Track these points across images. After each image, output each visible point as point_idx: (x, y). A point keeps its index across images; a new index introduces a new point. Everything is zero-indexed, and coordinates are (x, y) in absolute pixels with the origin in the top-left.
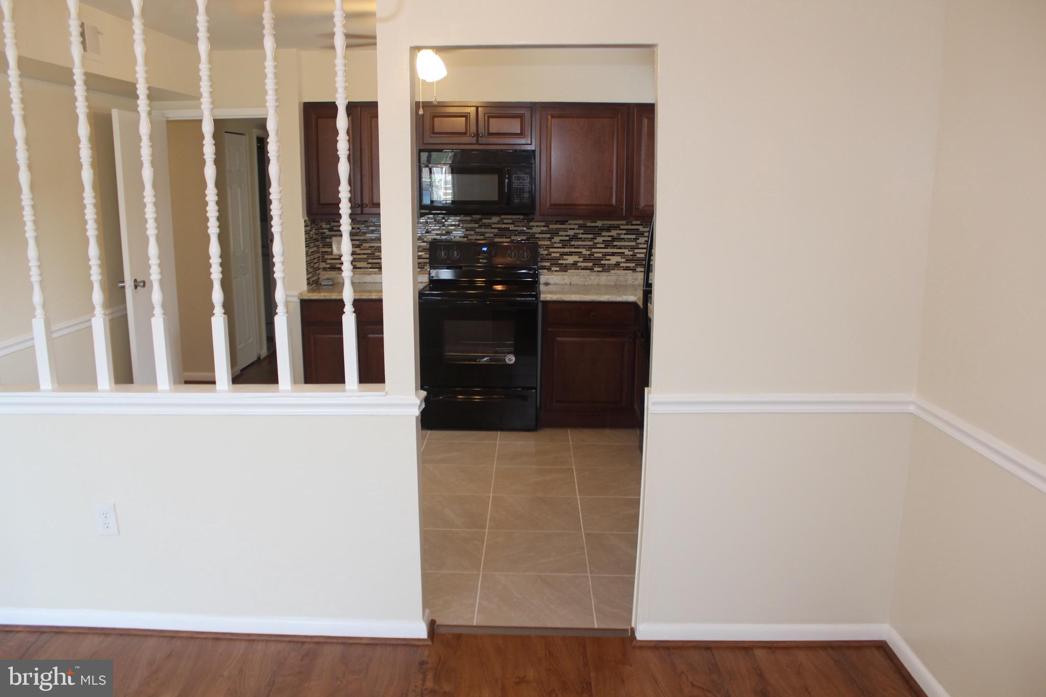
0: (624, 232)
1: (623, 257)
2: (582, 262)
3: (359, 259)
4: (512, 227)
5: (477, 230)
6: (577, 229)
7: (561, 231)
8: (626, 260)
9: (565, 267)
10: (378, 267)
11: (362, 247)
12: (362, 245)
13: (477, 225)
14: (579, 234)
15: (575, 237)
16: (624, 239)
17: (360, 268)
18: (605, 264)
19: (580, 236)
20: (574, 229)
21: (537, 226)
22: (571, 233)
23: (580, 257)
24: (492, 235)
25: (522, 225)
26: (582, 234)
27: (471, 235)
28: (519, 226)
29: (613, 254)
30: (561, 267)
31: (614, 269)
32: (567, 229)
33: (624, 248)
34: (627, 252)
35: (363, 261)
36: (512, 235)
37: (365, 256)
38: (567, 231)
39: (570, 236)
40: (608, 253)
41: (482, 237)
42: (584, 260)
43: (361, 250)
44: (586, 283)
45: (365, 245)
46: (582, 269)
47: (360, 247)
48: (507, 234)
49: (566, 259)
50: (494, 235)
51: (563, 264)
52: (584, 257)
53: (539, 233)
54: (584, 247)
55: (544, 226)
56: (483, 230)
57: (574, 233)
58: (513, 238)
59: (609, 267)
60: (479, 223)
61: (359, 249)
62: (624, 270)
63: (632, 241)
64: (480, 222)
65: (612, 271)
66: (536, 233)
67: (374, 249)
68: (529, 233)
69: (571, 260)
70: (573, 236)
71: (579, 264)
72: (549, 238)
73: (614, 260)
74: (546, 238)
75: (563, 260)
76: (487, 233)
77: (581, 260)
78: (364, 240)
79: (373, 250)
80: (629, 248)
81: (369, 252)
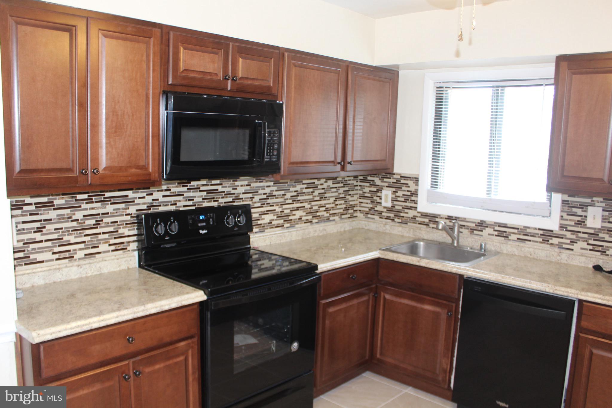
0: (305, 186)
1: (304, 210)
2: (276, 220)
3: (39, 248)
4: (220, 188)
5: (186, 195)
6: (273, 186)
7: (259, 189)
8: (307, 213)
9: (264, 226)
10: (68, 256)
11: (44, 231)
12: (45, 227)
13: (185, 189)
14: (273, 191)
15: (270, 196)
16: (305, 193)
17: (43, 262)
18: (291, 220)
19: (275, 193)
20: (269, 186)
21: (242, 186)
22: (268, 190)
23: (274, 215)
24: (201, 200)
25: (229, 185)
26: (276, 191)
27: (180, 201)
28: (226, 187)
29: (298, 209)
30: (260, 227)
31: (298, 224)
32: (264, 186)
33: (305, 202)
34: (307, 206)
35: (46, 251)
36: (219, 198)
37: (49, 244)
38: (264, 189)
39: (266, 194)
40: (294, 208)
41: (191, 203)
42: (277, 217)
43: (42, 235)
44: (282, 241)
45: (48, 227)
46: (276, 227)
47: (42, 231)
48: (215, 197)
49: (264, 219)
50: (203, 199)
51: (261, 224)
52: (277, 215)
53: (243, 193)
54: (277, 204)
55: (247, 185)
56: (191, 194)
57: (271, 191)
58: (221, 200)
59: (295, 222)
60: (187, 186)
61: (39, 234)
62: (305, 223)
63: (310, 195)
64: (189, 185)
65: (297, 226)
66: (240, 194)
67: (63, 232)
68: (234, 194)
69: (267, 218)
70: (269, 193)
71: (274, 223)
72: (251, 198)
73: (299, 214)
74: (248, 198)
75: (262, 219)
76: (195, 197)
77: (275, 217)
78: (45, 220)
79: (61, 234)
80: (307, 202)
81: (55, 236)
